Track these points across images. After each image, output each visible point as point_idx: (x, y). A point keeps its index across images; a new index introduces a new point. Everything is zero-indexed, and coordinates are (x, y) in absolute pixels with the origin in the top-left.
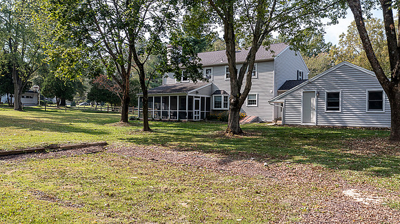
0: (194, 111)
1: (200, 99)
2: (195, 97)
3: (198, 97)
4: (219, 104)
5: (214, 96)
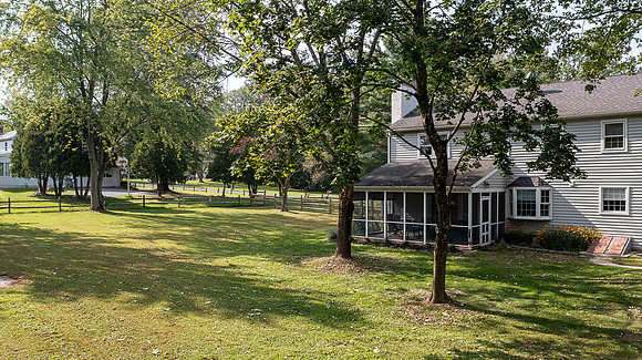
0: (482, 224)
1: (489, 198)
2: (484, 194)
3: (487, 194)
4: (529, 207)
5: (515, 189)
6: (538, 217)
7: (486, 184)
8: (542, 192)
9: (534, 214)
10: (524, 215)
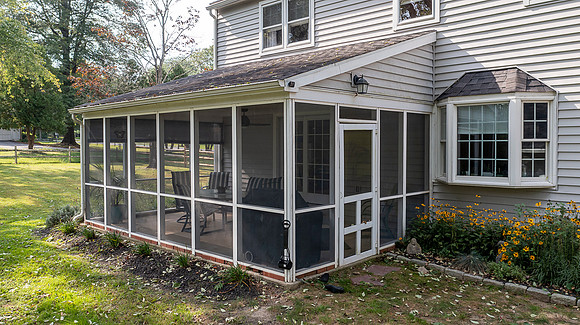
0: (340, 200)
1: (374, 126)
2: (347, 113)
3: (368, 114)
4: (488, 152)
5: (451, 105)
7: (357, 82)
8: (528, 108)
9: (503, 170)
10: (477, 173)
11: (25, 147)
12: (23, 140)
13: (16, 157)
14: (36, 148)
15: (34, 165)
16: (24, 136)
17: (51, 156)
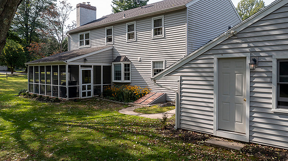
2: (83, 66)
3: (91, 67)
4: (119, 75)
5: (113, 64)
6: (123, 80)
7: (85, 60)
8: (125, 65)
9: (120, 79)
11: (10, 73)
12: (9, 70)
13: (7, 77)
14: (14, 73)
15: (14, 80)
16: (9, 68)
17: (20, 77)
